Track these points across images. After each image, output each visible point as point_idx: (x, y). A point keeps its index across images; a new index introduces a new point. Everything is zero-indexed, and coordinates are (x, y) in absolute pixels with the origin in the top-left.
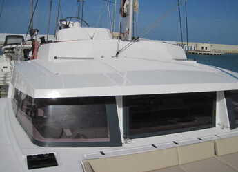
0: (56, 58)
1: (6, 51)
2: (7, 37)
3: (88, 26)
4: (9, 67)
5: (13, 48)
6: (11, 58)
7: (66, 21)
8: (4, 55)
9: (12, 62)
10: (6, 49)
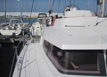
0: (66, 26)
1: (39, 20)
2: (39, 14)
3: (79, 10)
4: (40, 28)
5: (42, 19)
6: (41, 23)
7: (69, 7)
8: (38, 22)
9: (41, 25)
10: (39, 19)
